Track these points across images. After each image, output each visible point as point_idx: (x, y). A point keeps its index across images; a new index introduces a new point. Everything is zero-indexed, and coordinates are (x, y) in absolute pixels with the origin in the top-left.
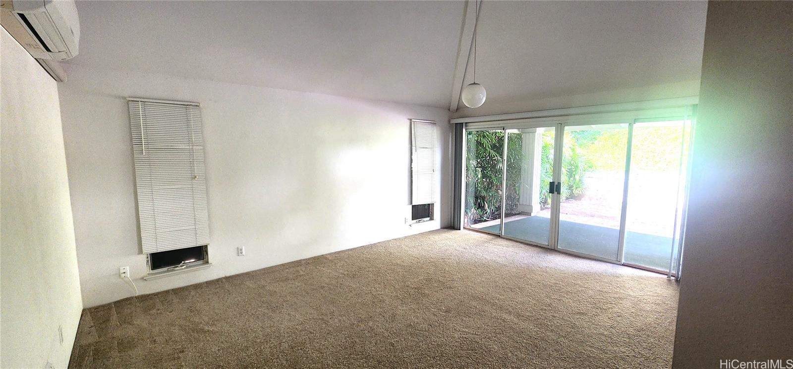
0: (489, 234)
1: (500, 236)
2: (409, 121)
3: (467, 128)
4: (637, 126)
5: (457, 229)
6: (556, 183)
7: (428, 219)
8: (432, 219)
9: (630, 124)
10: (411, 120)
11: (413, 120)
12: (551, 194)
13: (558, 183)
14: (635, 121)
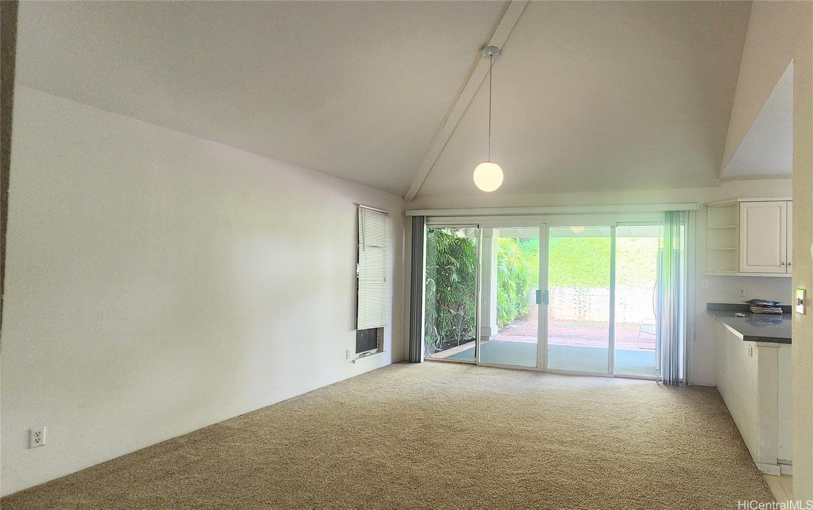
0: (461, 363)
1: (476, 364)
2: (354, 208)
3: (429, 223)
4: (618, 229)
5: (416, 362)
6: (543, 292)
7: (374, 351)
8: (380, 350)
9: (612, 227)
10: (358, 205)
11: (360, 206)
12: (538, 304)
13: (545, 291)
14: (618, 224)
